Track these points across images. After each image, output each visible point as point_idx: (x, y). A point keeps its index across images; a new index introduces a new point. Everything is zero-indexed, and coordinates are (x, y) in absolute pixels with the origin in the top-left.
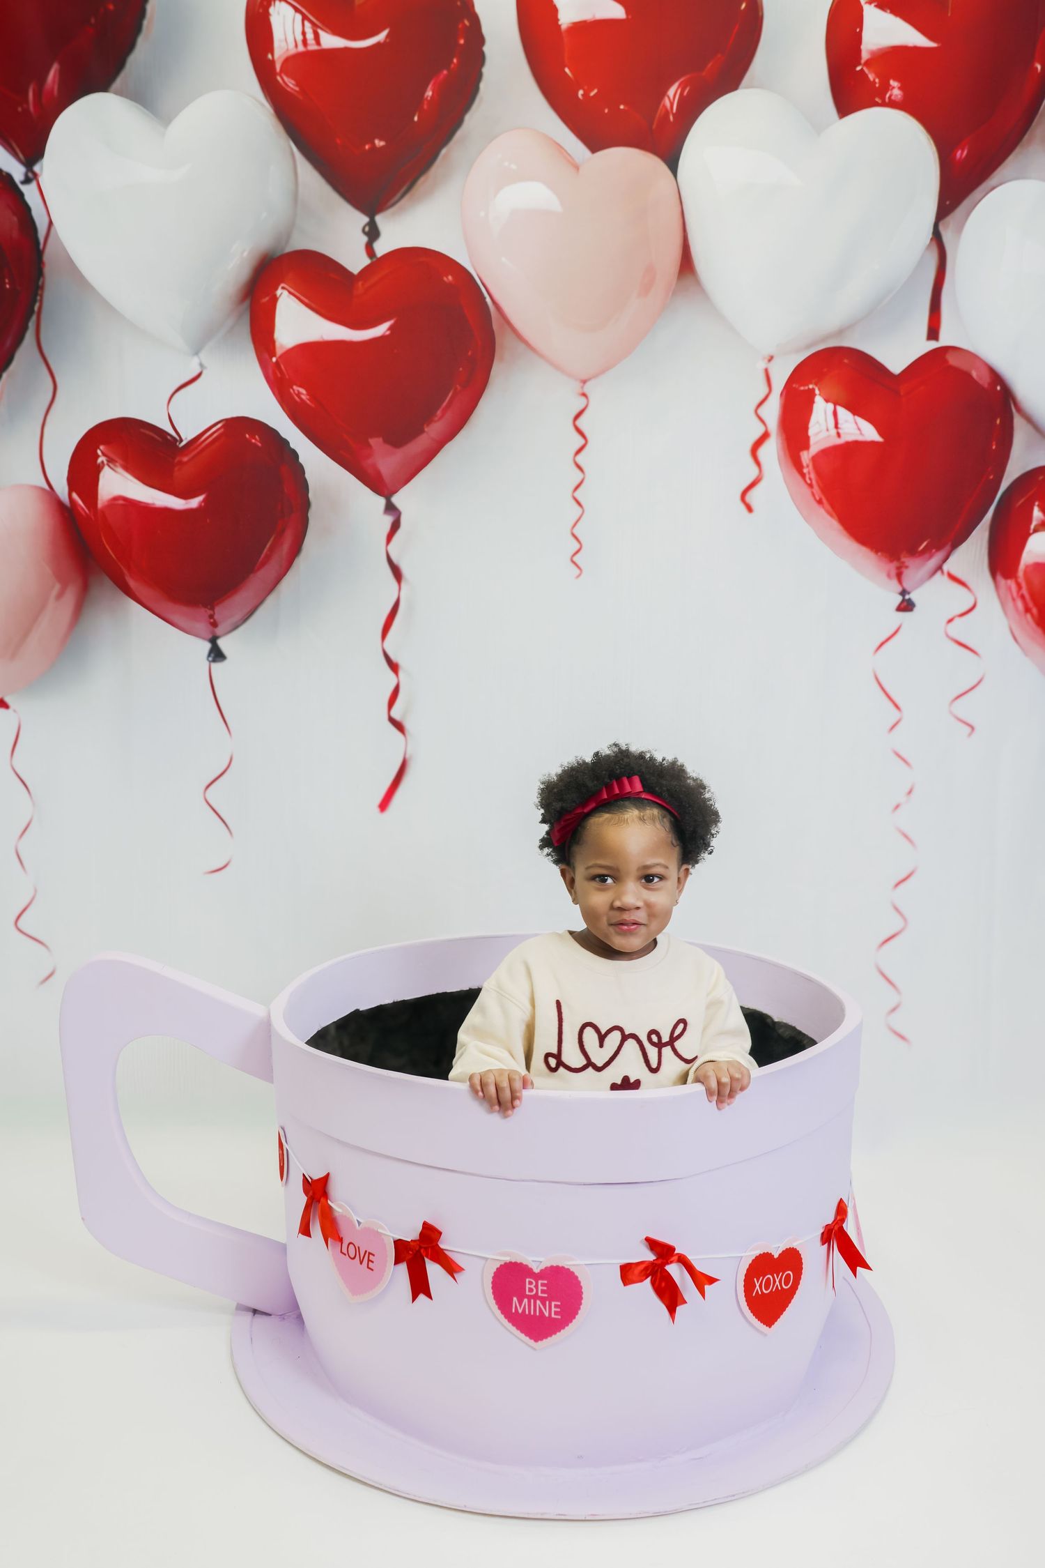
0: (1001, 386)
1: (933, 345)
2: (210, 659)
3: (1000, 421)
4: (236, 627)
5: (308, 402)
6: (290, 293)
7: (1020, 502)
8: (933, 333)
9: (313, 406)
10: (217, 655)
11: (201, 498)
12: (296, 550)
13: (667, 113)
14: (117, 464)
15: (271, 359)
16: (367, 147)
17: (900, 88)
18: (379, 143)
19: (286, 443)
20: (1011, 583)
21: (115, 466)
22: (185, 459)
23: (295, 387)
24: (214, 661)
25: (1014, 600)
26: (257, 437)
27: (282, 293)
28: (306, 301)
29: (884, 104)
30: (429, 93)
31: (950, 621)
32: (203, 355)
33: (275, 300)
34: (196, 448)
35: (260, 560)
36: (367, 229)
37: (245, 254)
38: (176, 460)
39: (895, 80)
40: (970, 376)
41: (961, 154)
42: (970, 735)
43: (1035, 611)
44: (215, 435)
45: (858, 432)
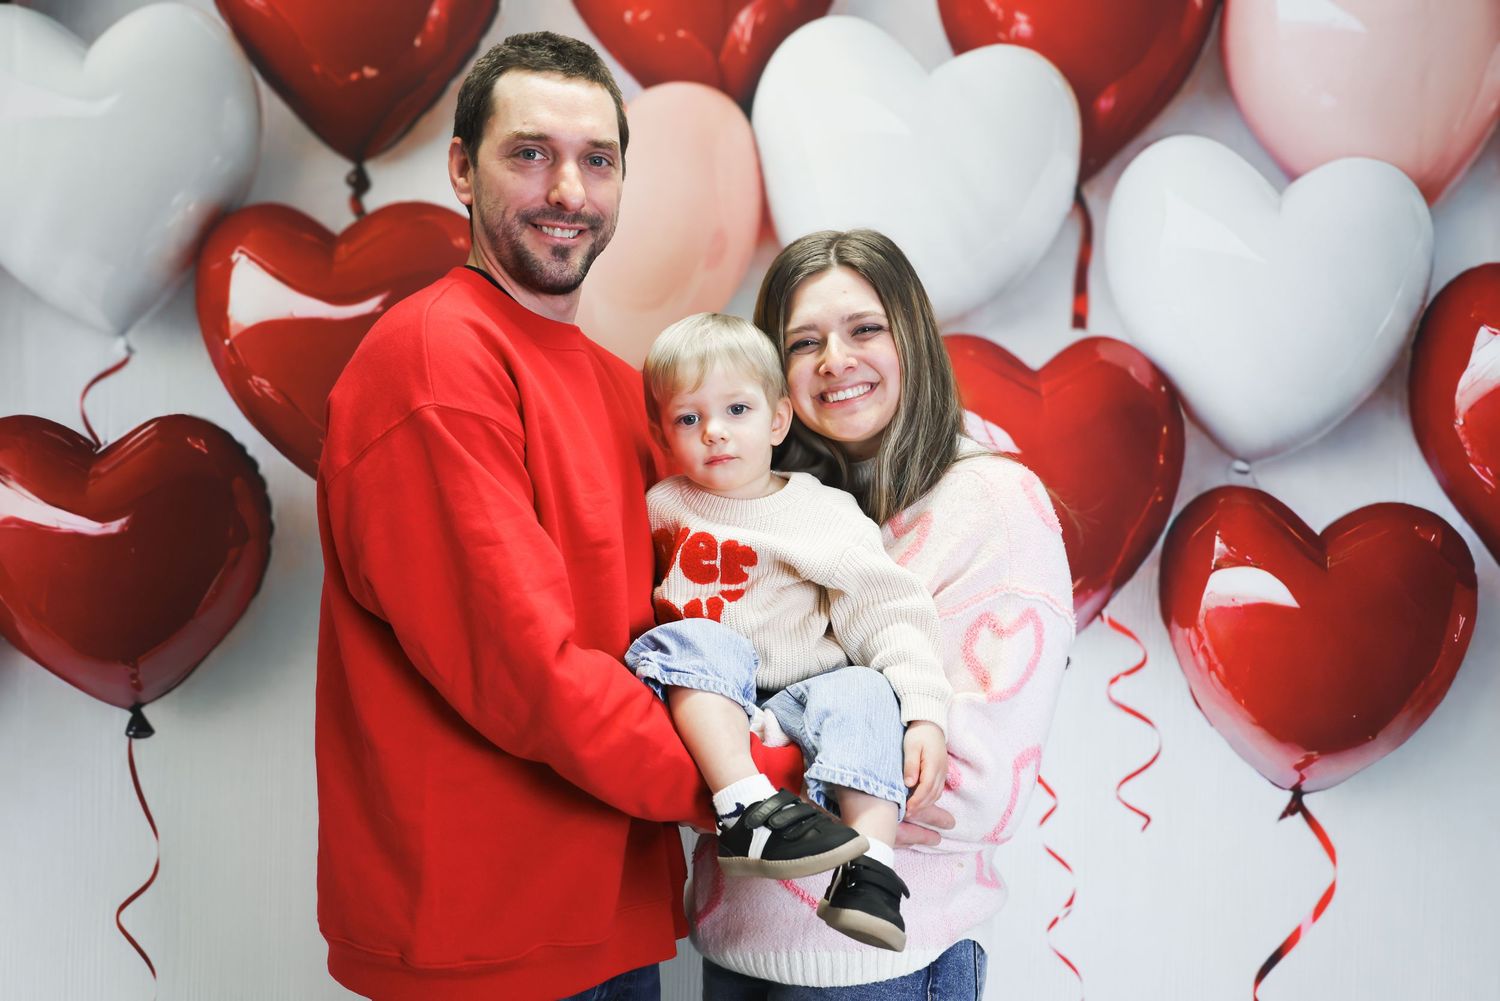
0: (1166, 388)
1: (1079, 335)
2: (131, 733)
3: (1168, 430)
4: (167, 691)
5: (273, 397)
6: (251, 258)
7: (1197, 531)
8: (1079, 321)
9: (279, 401)
10: (140, 728)
11: (123, 520)
12: (254, 586)
13: (737, 44)
14: (10, 476)
15: (223, 341)
16: (354, 76)
17: (1030, 22)
18: (369, 72)
19: (241, 449)
20: (1190, 632)
21: (9, 479)
22: (104, 470)
23: (254, 378)
24: (136, 736)
25: (1194, 654)
26: (202, 441)
27: (238, 259)
28: (271, 268)
29: (1009, 41)
30: (435, 12)
31: (1114, 680)
32: (132, 337)
33: (229, 266)
34: (122, 453)
35: (204, 601)
36: (354, 179)
37: (191, 208)
38: (91, 471)
39: (1023, 11)
40: (1127, 374)
41: (1105, 103)
42: (1144, 828)
43: (1220, 668)
44: (146, 438)
45: (989, 441)
